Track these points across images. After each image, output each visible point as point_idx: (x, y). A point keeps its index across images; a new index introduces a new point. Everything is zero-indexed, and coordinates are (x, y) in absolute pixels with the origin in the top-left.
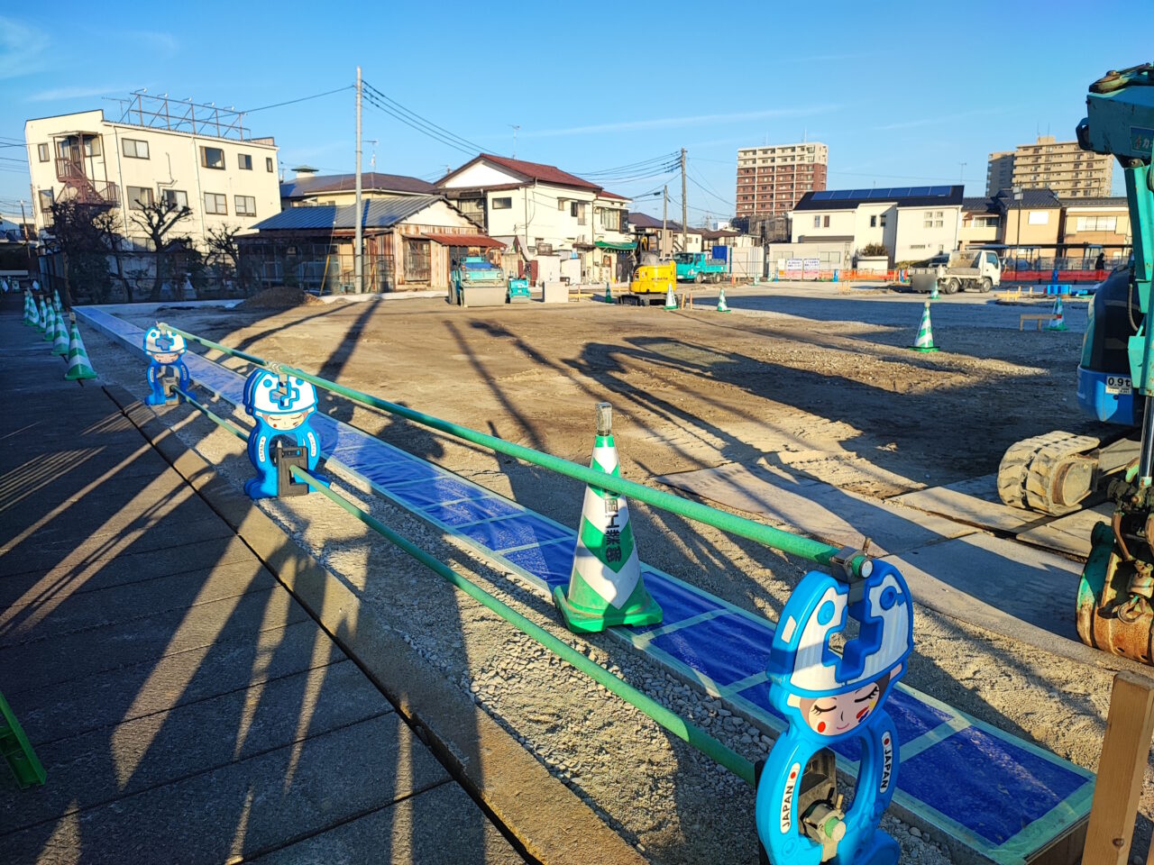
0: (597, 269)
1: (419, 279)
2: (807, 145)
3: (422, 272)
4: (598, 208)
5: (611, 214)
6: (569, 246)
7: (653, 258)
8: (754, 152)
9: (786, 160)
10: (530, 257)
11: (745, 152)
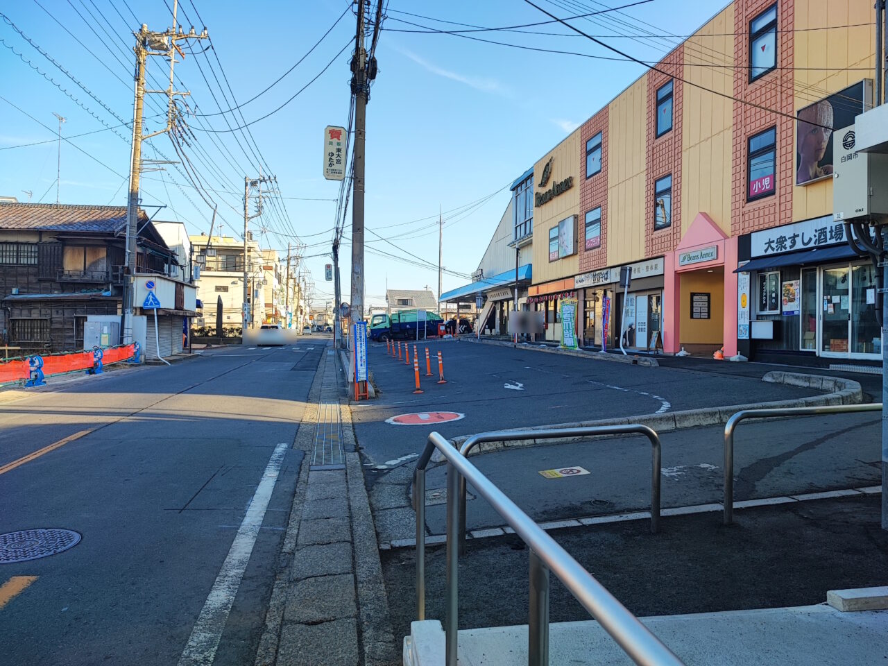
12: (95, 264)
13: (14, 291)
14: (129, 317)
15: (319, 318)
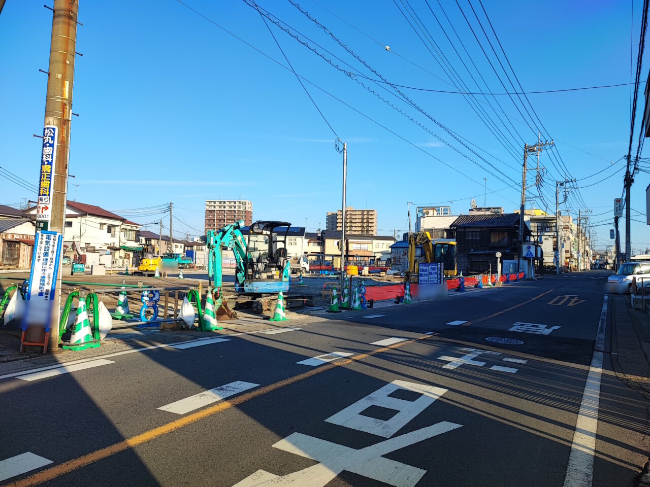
0: (121, 260)
1: (11, 263)
2: (242, 201)
3: (14, 259)
4: (123, 229)
5: (130, 232)
6: (105, 248)
7: (150, 256)
8: (215, 202)
9: (231, 208)
10: (81, 253)
11: (210, 202)
12: (503, 239)
13: (472, 250)
14: (521, 261)
15: (600, 259)
